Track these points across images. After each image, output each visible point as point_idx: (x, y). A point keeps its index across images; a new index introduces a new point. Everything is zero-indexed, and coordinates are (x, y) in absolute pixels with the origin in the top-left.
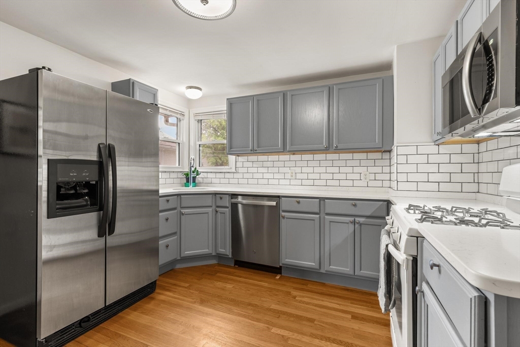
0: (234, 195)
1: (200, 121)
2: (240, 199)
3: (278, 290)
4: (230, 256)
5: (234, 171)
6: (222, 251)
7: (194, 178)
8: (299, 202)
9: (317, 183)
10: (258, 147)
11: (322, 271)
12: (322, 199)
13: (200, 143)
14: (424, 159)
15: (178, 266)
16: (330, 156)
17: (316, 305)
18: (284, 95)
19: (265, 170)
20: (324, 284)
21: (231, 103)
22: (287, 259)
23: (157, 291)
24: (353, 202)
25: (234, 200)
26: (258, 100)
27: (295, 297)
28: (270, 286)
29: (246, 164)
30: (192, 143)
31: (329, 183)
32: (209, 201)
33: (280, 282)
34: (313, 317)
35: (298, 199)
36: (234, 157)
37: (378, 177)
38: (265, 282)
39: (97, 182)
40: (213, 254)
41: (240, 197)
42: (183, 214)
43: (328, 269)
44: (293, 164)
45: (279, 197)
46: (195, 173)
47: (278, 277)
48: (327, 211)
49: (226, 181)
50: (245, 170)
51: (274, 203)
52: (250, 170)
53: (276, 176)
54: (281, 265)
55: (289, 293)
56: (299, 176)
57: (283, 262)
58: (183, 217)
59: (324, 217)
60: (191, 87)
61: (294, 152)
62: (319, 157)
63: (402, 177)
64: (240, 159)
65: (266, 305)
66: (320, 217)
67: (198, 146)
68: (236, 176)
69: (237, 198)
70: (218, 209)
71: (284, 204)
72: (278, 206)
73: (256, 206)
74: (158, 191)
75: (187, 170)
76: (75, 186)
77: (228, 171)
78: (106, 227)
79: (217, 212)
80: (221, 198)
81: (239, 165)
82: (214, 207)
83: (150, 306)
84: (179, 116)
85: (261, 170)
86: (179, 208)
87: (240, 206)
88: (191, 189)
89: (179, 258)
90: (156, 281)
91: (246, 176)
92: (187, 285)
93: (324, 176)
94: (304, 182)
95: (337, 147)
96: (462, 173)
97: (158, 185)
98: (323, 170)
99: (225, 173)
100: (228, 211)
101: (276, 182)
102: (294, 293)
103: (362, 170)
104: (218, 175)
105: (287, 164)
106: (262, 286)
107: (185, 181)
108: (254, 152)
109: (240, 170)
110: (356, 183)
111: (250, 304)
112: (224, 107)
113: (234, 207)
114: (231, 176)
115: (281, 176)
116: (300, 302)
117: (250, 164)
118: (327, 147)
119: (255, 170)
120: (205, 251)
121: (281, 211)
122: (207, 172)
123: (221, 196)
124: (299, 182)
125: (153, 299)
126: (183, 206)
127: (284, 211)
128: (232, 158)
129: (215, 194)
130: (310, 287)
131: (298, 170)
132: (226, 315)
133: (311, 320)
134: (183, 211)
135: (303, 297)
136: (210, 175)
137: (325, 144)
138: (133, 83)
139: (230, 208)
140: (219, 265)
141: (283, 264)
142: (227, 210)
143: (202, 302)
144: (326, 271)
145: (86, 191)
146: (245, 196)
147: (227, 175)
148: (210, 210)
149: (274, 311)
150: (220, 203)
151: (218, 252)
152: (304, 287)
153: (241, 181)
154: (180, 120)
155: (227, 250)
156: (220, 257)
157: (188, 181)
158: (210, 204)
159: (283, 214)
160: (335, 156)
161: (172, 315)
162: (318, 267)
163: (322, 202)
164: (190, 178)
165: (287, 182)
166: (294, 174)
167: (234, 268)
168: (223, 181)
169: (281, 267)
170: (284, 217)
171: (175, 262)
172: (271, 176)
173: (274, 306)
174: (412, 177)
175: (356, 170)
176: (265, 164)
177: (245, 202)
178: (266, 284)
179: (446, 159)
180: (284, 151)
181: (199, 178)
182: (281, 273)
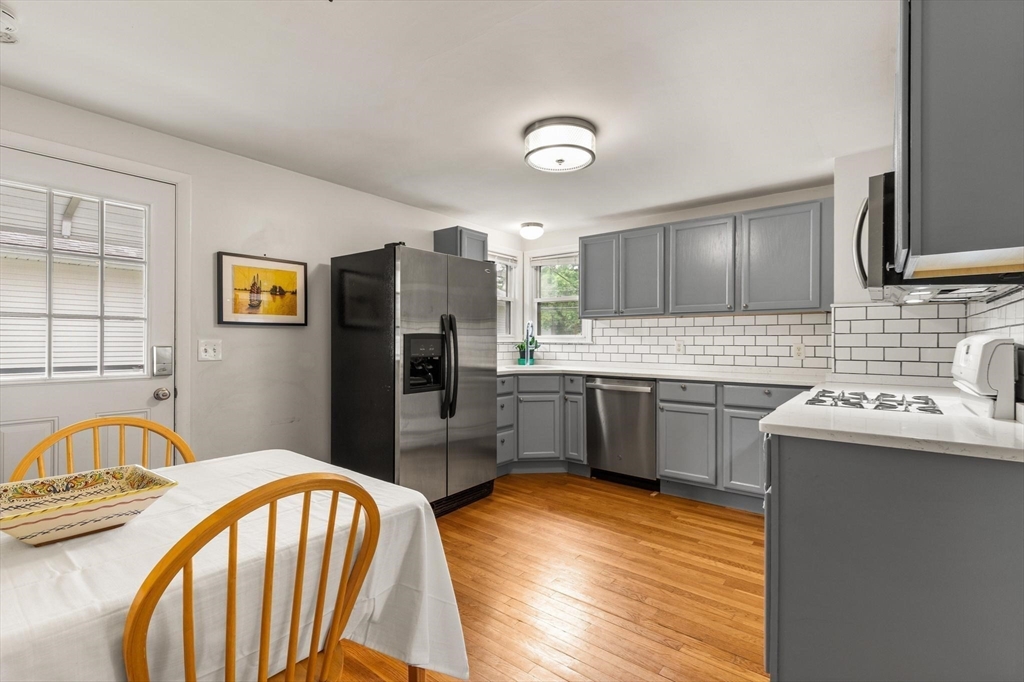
0: (590, 377)
1: (538, 269)
2: (598, 382)
3: (652, 508)
4: (585, 463)
5: (590, 341)
6: (573, 454)
7: (532, 352)
8: (684, 388)
9: (718, 360)
10: (626, 308)
11: (720, 487)
12: (719, 385)
13: (540, 300)
14: (877, 326)
15: (515, 471)
16: (740, 320)
17: (705, 528)
18: (665, 229)
19: (637, 341)
20: (723, 508)
21: (586, 243)
22: (667, 469)
23: (494, 493)
24: (767, 389)
25: (589, 384)
26: (626, 239)
27: (675, 517)
28: (640, 502)
29: (608, 332)
30: (527, 301)
31: (739, 361)
32: (555, 384)
33: (657, 500)
34: (697, 537)
35: (683, 384)
36: (590, 321)
37: (820, 352)
38: (635, 497)
39: (440, 358)
40: (562, 459)
41: (598, 380)
42: (521, 401)
43: (728, 486)
44: (680, 331)
45: (655, 380)
46: (534, 345)
47: (654, 494)
48: (727, 402)
49: (578, 357)
50: (606, 340)
51: (648, 389)
52: (615, 340)
53: (655, 350)
54: (658, 477)
55: (669, 513)
56: (690, 350)
57: (662, 473)
58: (521, 405)
59: (723, 411)
60: (528, 224)
61: (682, 315)
62: (720, 320)
63: (842, 354)
64: (599, 323)
65: (634, 520)
66: (716, 410)
67: (536, 305)
68: (593, 349)
69: (594, 381)
70: (567, 396)
71: (663, 391)
72: (653, 395)
73: (623, 393)
74: (495, 370)
75: (520, 340)
76: (422, 362)
77: (580, 342)
78: (448, 408)
79: (566, 400)
80: (572, 381)
81: (597, 332)
82: (562, 393)
83: (491, 506)
84: (509, 264)
85: (630, 340)
86: (516, 393)
87: (599, 393)
88: (527, 367)
89: (516, 460)
90: (493, 481)
91: (608, 349)
92: (529, 492)
93: (730, 350)
94: (699, 359)
95: (747, 306)
96: (938, 347)
97: (495, 362)
98: (728, 340)
99: (576, 344)
100: (581, 399)
101: (654, 358)
102: (676, 513)
103: (794, 341)
104: (567, 348)
105: (671, 331)
106: (631, 502)
107: (518, 356)
108: (619, 314)
109: (599, 341)
110: (783, 362)
111: (612, 518)
112: (575, 247)
113: (591, 393)
114: (584, 349)
115: (662, 350)
116: (682, 522)
117: (614, 332)
118: (731, 307)
119: (621, 340)
120: (550, 453)
121: (658, 401)
122: (549, 344)
123: (573, 378)
124: (690, 359)
125: (491, 501)
126: (521, 390)
127: (662, 401)
128: (587, 323)
129: (564, 375)
130: (700, 508)
131: (689, 340)
132: (582, 523)
133: (696, 541)
134: (522, 397)
135: (688, 518)
136: (554, 348)
137: (728, 302)
138: (461, 231)
139: (585, 395)
140: (568, 474)
141: (661, 476)
142: (581, 397)
143: (551, 509)
144: (726, 488)
145: (431, 367)
146: (606, 378)
147: (579, 348)
148: (555, 397)
149: (645, 527)
150: (570, 388)
151: (567, 456)
152: (693, 508)
153: (599, 357)
154: (511, 269)
155: (581, 454)
156: (571, 463)
157: (523, 355)
158: (557, 389)
159: (662, 405)
160: (749, 320)
161: (517, 517)
162: (713, 482)
163: (719, 389)
164: (524, 352)
165: (671, 359)
166: (682, 348)
167: (591, 479)
168: (573, 356)
169: (658, 480)
170: (662, 409)
171: (510, 464)
172: (646, 349)
173: (644, 522)
174: (857, 354)
175: (784, 340)
176: (638, 332)
177: (605, 386)
178: (636, 501)
179: (913, 326)
180: (665, 312)
181: (538, 353)
182: (659, 491)
